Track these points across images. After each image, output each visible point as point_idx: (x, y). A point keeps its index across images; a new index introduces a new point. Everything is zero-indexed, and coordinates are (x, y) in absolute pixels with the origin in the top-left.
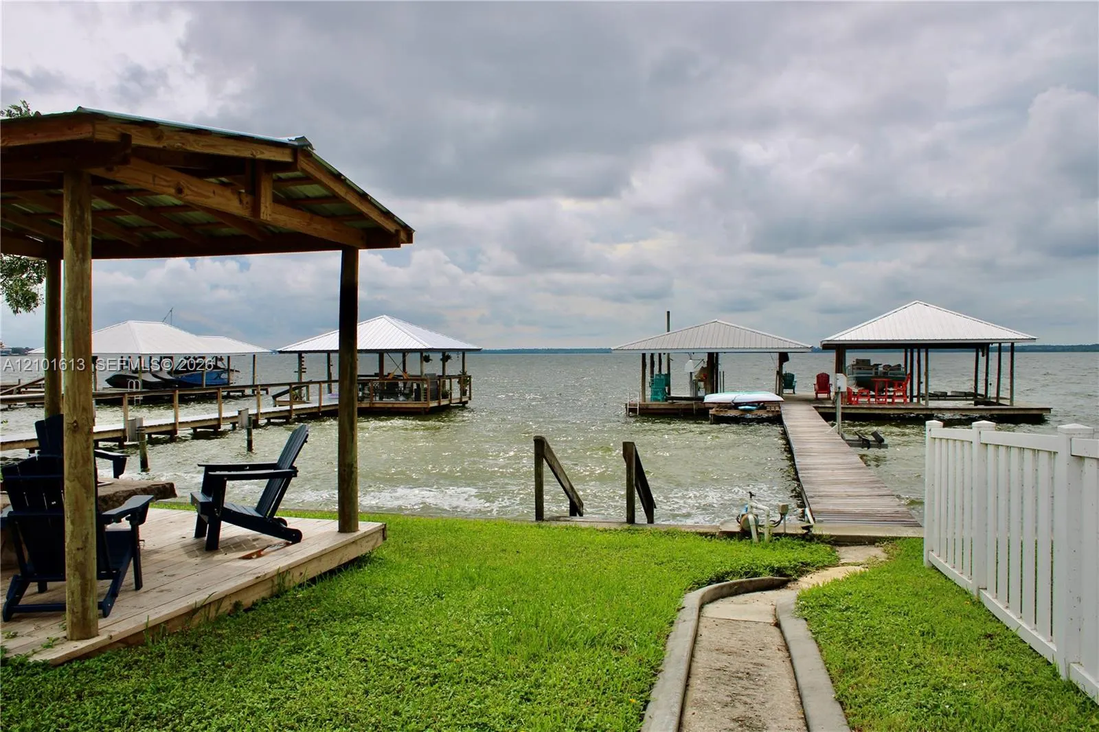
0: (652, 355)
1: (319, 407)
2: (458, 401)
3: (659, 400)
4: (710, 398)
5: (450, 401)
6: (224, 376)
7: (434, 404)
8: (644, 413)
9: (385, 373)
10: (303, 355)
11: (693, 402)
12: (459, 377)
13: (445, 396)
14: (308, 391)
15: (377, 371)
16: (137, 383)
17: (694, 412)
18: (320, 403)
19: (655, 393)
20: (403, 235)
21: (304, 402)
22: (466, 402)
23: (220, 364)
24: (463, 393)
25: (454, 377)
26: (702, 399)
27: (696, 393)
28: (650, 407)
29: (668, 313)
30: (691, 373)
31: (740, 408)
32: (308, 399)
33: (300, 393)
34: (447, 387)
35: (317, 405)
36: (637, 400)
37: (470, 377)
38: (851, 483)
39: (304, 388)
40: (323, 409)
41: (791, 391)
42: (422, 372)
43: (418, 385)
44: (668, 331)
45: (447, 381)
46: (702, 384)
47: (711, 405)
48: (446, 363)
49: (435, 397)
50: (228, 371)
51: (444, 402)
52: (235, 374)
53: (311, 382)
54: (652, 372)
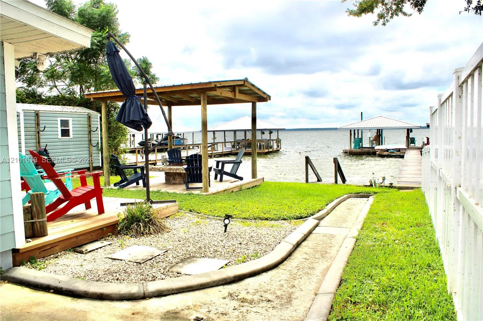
0: (354, 130)
1: (222, 152)
2: (276, 150)
3: (357, 149)
4: (377, 147)
5: (273, 149)
6: (182, 141)
7: (267, 151)
8: (350, 154)
9: (247, 139)
10: (215, 132)
11: (371, 149)
12: (276, 140)
13: (271, 148)
14: (217, 146)
15: (244, 138)
16: (150, 144)
17: (371, 153)
18: (223, 151)
19: (355, 146)
20: (268, 98)
21: (216, 151)
22: (279, 150)
23: (180, 136)
24: (278, 146)
25: (274, 140)
26: (374, 148)
27: (372, 146)
28: (353, 151)
29: (362, 113)
30: (370, 137)
31: (389, 151)
32: (217, 149)
33: (214, 147)
34: (272, 144)
35: (222, 151)
36: (348, 148)
37: (280, 140)
38: (415, 174)
39: (216, 145)
40: (224, 153)
41: (414, 145)
42: (262, 138)
43: (260, 144)
44: (362, 120)
45: (272, 142)
46: (374, 142)
47: (378, 150)
48: (271, 135)
49: (267, 148)
50: (183, 139)
51: (271, 150)
52: (186, 140)
53: (218, 143)
54: (354, 137)
